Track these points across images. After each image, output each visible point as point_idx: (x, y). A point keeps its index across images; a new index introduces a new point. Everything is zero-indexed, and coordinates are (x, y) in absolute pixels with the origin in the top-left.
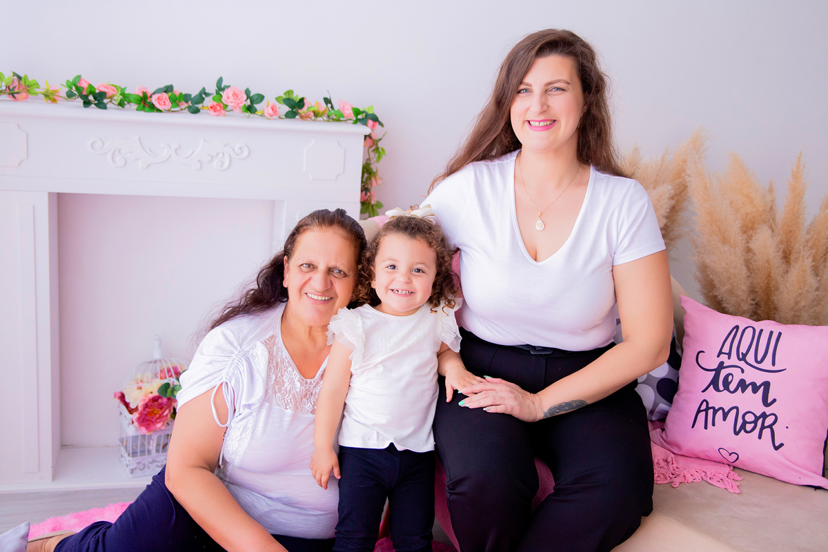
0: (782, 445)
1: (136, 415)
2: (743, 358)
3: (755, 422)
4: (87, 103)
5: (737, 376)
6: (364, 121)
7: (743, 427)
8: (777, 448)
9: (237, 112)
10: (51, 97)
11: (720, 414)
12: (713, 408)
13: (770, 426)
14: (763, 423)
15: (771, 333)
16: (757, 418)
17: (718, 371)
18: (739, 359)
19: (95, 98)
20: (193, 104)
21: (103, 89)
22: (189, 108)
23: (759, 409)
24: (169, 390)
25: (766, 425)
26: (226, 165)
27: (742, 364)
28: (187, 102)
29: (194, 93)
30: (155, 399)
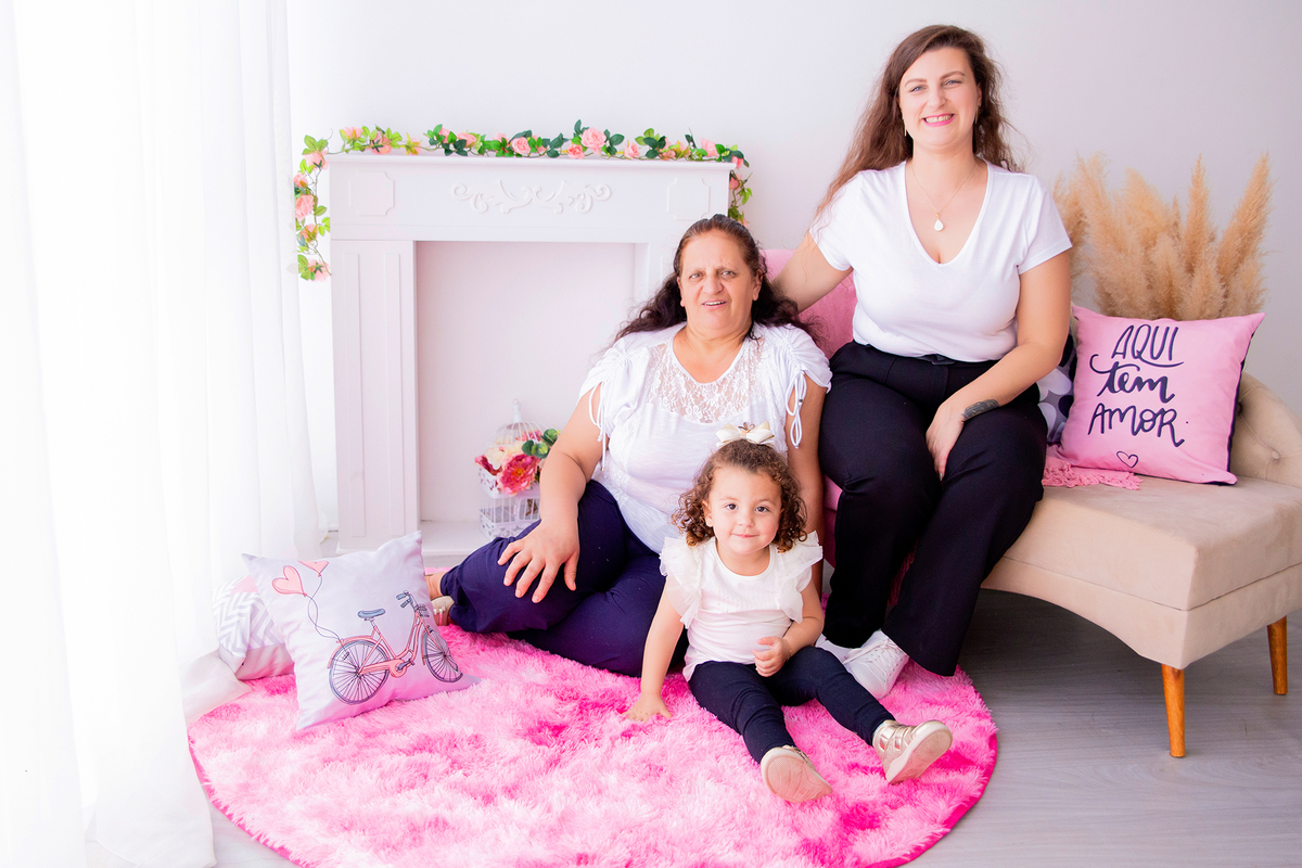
0: (1182, 441)
1: (500, 475)
2: (1139, 356)
3: (1154, 420)
4: (448, 152)
5: (1133, 374)
6: (728, 159)
7: (1141, 426)
8: (1177, 445)
9: (597, 153)
10: (411, 149)
11: (1117, 414)
12: (1110, 410)
13: (1170, 423)
14: (1161, 420)
15: (1168, 328)
16: (1155, 416)
17: (1112, 372)
18: (1135, 358)
19: (455, 147)
20: (553, 147)
21: (463, 137)
22: (548, 152)
23: (1157, 406)
24: (533, 448)
25: (1164, 422)
26: (587, 208)
27: (1138, 362)
28: (545, 147)
29: (552, 137)
30: (519, 458)
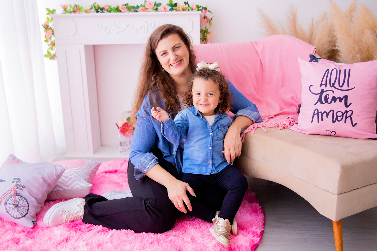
0: (356, 124)
2: (333, 86)
7: (337, 119)
8: (354, 126)
11: (325, 114)
12: (321, 112)
13: (350, 116)
14: (346, 116)
15: (345, 70)
16: (343, 114)
17: (321, 94)
23: (344, 109)
25: (348, 116)
27: (333, 89)
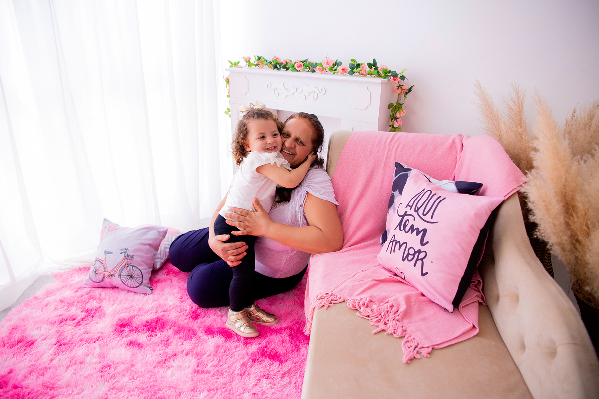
0: (427, 273)
5: (411, 222)
7: (407, 257)
8: (423, 275)
12: (396, 241)
13: (422, 260)
15: (439, 197)
16: (415, 253)
23: (418, 247)
25: (419, 258)
27: (415, 214)
